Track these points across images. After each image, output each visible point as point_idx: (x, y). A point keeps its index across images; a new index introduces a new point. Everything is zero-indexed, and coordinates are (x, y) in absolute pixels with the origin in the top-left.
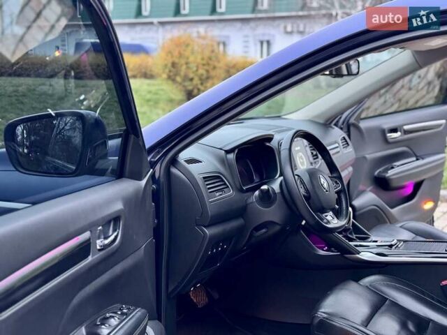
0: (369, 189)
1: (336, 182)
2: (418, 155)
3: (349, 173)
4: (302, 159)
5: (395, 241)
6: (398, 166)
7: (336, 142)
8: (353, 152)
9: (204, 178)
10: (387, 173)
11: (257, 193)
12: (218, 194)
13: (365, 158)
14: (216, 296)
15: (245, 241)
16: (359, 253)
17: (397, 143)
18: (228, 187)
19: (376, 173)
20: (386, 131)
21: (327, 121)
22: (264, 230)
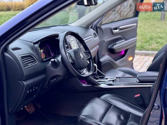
0: (106, 54)
1: (88, 55)
2: (126, 38)
3: (97, 48)
4: (74, 44)
5: (115, 78)
6: (118, 44)
7: (91, 35)
8: (99, 39)
9: (22, 57)
10: (113, 47)
11: (50, 62)
12: (30, 64)
13: (104, 41)
14: (39, 106)
15: (47, 84)
16: (100, 84)
17: (117, 34)
18: (35, 60)
19: (109, 47)
20: (113, 29)
21: (87, 26)
22: (55, 79)
